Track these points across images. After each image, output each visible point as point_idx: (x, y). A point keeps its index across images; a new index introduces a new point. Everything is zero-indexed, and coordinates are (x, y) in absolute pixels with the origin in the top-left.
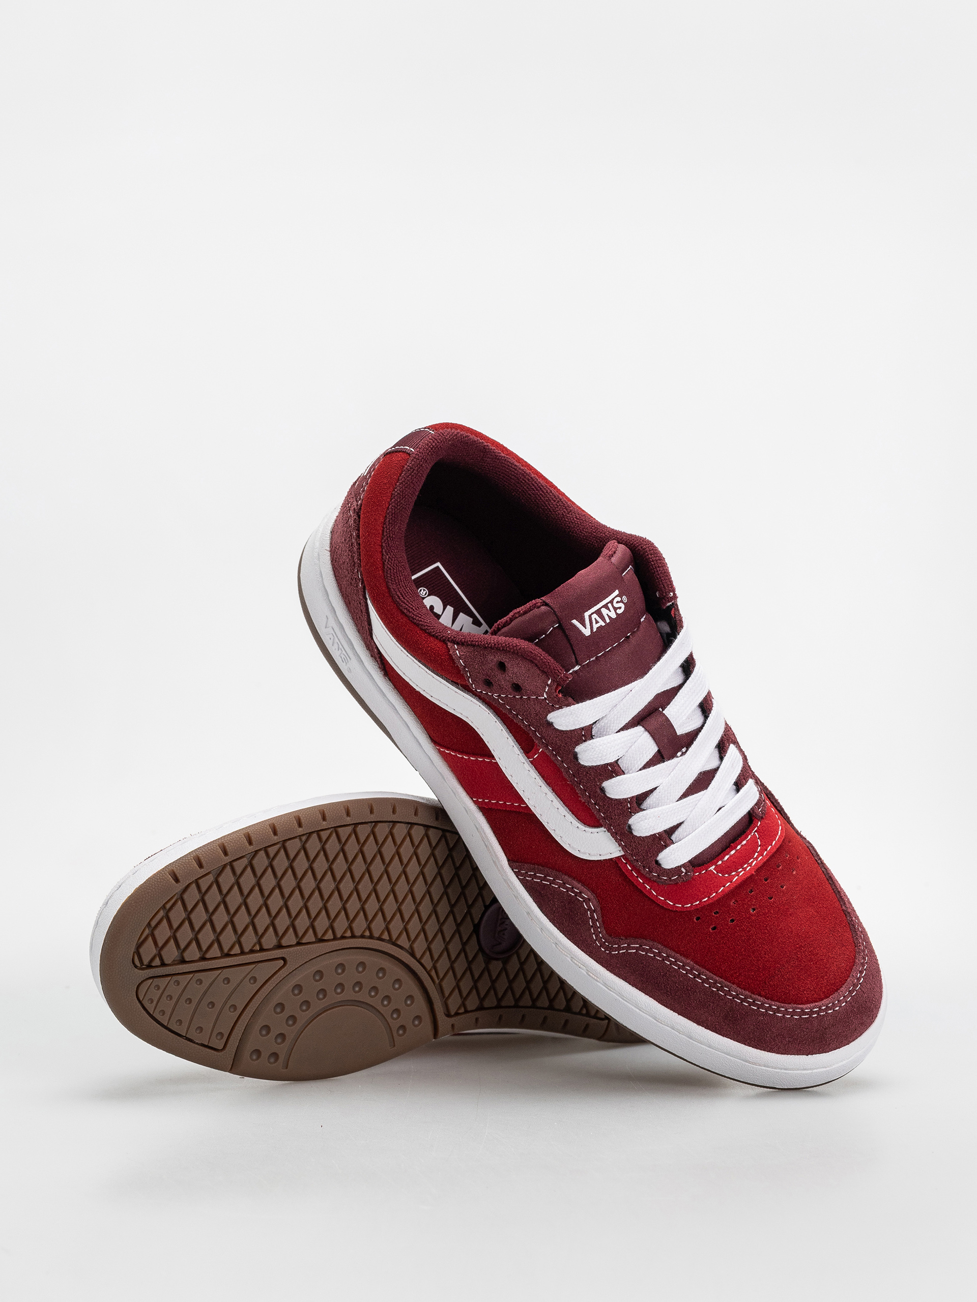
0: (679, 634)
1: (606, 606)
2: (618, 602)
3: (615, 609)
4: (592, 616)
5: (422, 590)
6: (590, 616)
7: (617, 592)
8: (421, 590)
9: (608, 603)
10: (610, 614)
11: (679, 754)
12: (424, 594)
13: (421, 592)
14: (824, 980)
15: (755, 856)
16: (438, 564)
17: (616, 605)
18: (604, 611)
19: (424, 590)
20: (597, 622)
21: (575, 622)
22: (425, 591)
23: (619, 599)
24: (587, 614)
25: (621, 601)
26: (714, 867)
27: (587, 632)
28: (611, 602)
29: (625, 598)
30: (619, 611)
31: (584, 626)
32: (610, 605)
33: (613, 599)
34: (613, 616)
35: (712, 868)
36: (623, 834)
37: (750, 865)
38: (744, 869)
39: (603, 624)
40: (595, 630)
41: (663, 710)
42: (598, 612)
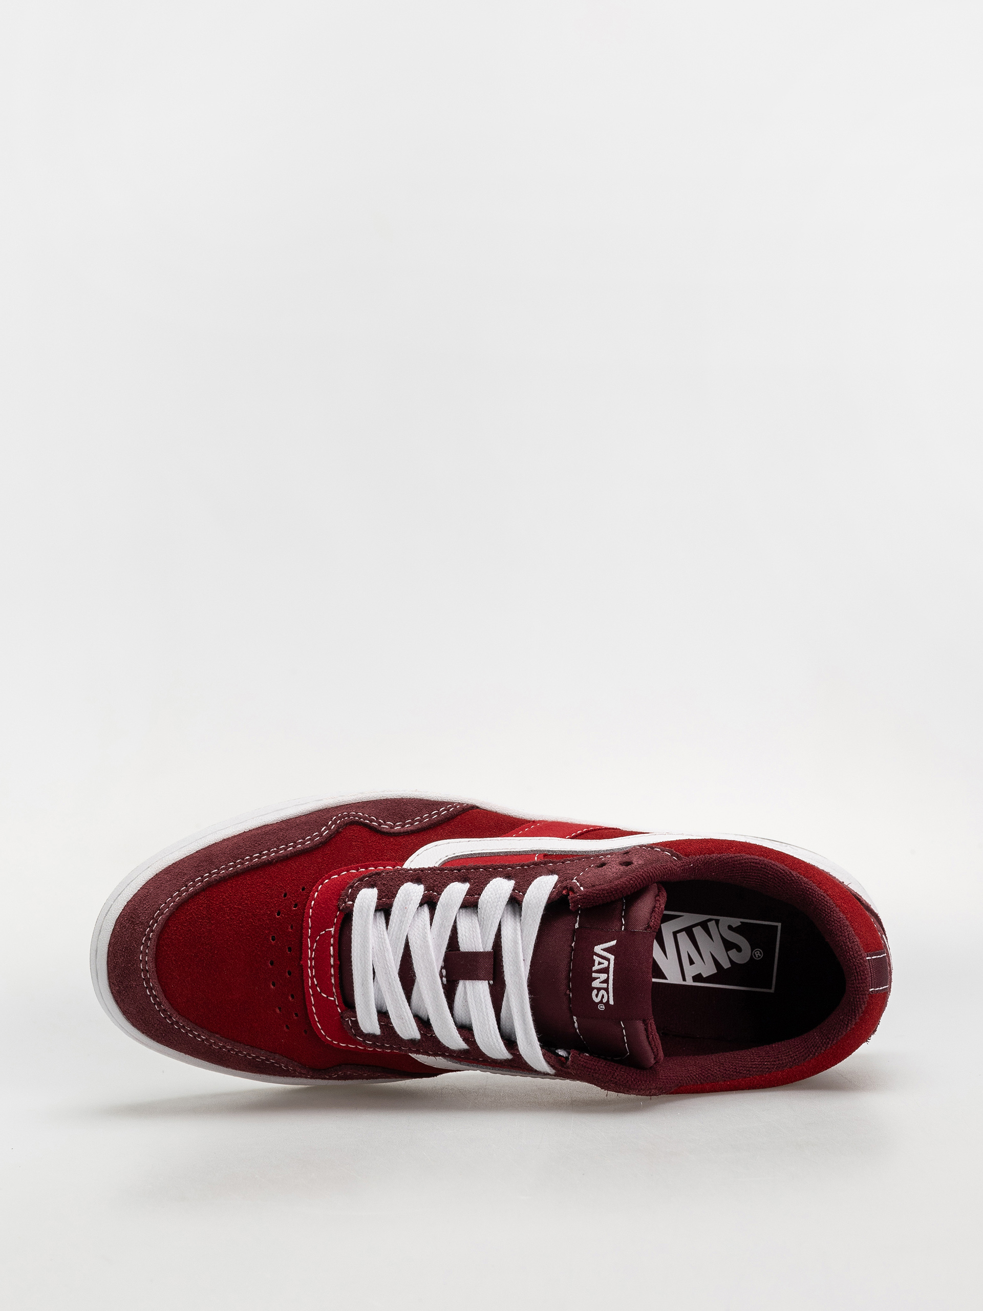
0: (540, 1046)
1: (606, 981)
2: (603, 996)
3: (599, 989)
4: (607, 962)
5: (760, 955)
6: (608, 960)
7: (612, 1002)
8: (761, 953)
9: (608, 986)
10: (598, 980)
11: (444, 972)
12: (756, 953)
13: (759, 952)
14: (172, 954)
15: (315, 979)
16: (772, 991)
17: (602, 992)
18: (603, 976)
19: (759, 957)
20: (600, 963)
21: (614, 943)
22: (757, 957)
23: (605, 1000)
24: (612, 957)
25: (601, 1002)
26: (333, 932)
27: (598, 949)
28: (607, 990)
29: (602, 1007)
30: (595, 992)
31: (604, 950)
32: (605, 985)
33: (608, 993)
34: (596, 984)
35: (332, 930)
36: (418, 876)
37: (311, 968)
38: (311, 959)
39: (594, 969)
40: (595, 957)
41: (489, 983)
42: (605, 971)
